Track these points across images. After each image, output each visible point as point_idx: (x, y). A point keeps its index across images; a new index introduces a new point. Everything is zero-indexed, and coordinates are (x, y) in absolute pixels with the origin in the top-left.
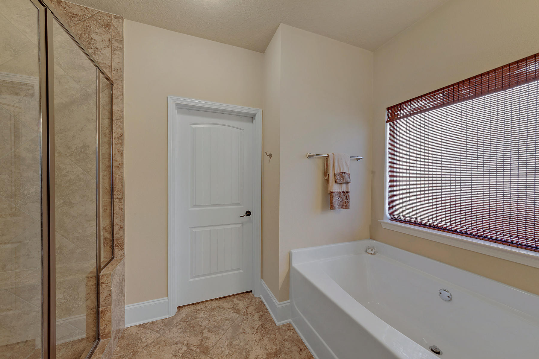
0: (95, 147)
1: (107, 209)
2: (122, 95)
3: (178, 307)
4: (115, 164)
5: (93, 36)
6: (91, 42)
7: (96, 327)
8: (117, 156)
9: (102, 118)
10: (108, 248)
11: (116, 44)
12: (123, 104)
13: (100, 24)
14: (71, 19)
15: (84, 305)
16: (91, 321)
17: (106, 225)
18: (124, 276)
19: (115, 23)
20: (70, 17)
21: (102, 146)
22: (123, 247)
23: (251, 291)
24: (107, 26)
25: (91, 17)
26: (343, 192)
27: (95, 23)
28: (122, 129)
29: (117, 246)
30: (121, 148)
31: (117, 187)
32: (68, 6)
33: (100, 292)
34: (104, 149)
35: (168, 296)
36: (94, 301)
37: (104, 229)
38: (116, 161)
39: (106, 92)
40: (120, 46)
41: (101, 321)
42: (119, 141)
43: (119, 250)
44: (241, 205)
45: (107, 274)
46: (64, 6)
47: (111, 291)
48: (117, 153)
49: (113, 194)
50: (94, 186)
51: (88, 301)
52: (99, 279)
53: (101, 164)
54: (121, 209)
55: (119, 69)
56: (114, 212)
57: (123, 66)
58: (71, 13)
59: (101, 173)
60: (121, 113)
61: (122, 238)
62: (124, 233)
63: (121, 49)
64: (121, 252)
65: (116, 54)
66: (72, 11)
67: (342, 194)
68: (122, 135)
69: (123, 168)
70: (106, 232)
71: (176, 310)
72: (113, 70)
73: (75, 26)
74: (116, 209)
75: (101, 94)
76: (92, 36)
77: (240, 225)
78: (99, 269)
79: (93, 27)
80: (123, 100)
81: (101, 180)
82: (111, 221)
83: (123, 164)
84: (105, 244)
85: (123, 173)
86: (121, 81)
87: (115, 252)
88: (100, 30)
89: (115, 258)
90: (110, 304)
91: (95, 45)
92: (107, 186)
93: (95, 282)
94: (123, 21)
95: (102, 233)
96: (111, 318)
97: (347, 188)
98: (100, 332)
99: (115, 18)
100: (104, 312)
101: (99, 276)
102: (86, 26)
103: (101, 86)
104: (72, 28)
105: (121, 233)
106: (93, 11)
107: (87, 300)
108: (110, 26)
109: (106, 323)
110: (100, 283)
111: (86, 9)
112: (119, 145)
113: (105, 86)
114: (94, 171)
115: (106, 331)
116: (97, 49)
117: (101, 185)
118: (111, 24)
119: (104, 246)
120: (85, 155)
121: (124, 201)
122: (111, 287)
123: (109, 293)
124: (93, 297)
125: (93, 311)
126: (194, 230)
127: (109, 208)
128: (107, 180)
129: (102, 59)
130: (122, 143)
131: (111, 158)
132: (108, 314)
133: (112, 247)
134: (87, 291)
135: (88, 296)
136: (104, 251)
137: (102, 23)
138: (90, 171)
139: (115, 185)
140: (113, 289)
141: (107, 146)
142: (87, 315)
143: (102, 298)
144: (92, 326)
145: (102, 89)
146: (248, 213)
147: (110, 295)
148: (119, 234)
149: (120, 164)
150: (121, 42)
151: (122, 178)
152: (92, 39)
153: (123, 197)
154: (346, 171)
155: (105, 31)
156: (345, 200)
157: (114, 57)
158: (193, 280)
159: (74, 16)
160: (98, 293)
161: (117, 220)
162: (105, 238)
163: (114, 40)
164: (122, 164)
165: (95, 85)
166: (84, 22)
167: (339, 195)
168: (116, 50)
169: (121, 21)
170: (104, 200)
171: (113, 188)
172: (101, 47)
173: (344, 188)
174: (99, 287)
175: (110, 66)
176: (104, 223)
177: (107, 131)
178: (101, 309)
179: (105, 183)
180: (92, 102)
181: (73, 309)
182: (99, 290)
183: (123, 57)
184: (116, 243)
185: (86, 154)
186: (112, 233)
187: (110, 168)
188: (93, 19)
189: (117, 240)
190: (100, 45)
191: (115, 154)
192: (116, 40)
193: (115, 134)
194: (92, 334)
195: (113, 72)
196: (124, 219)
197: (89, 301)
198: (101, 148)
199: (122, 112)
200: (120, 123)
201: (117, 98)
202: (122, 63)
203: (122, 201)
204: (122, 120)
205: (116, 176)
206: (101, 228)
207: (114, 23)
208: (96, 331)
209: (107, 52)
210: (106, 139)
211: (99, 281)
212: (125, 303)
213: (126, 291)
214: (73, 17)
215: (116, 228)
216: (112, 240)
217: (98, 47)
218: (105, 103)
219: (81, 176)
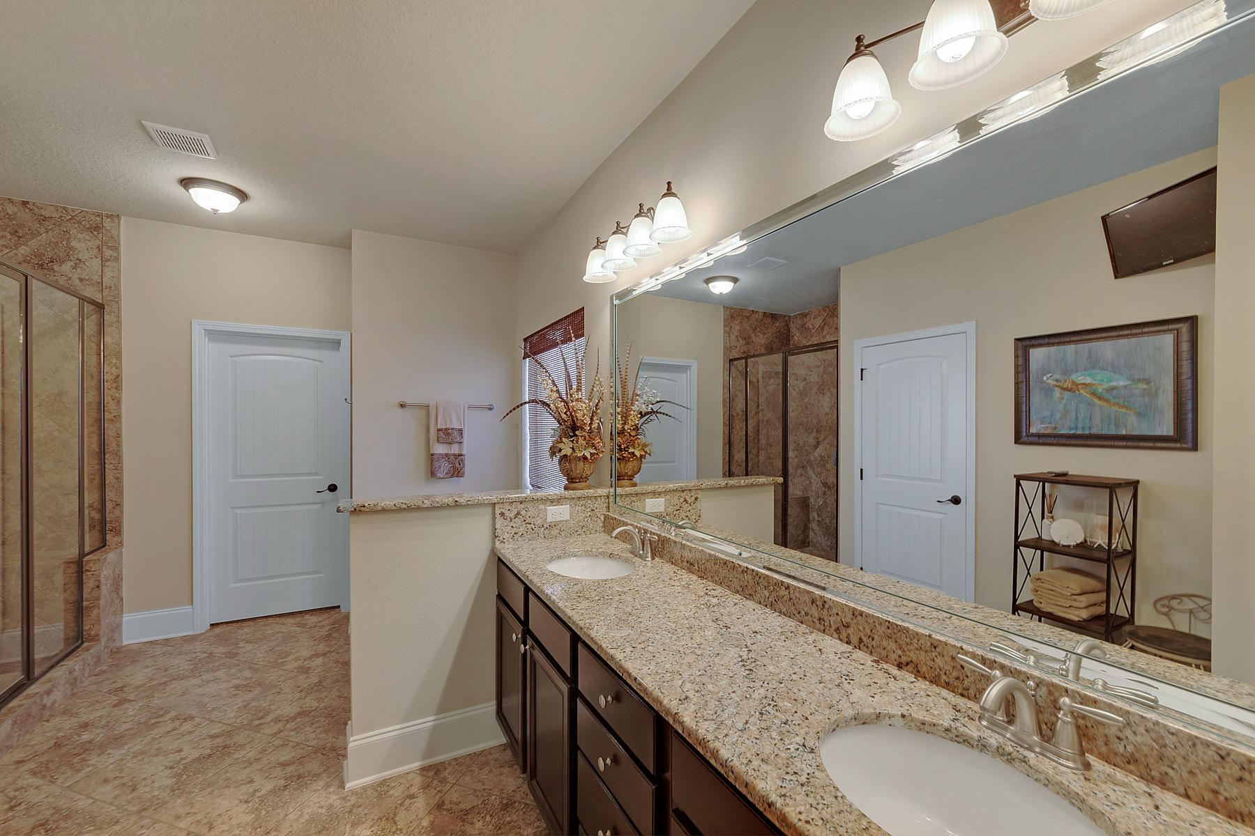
0: (75, 393)
1: (94, 479)
2: (119, 321)
3: (211, 625)
4: (108, 416)
5: (74, 244)
6: (71, 252)
7: (78, 626)
8: (111, 405)
9: (87, 354)
10: (96, 533)
11: (108, 253)
12: (120, 332)
13: (84, 226)
14: (41, 224)
15: (62, 598)
16: (71, 617)
17: (94, 500)
18: (121, 571)
19: (107, 223)
20: (40, 221)
21: (87, 392)
22: (120, 531)
23: (339, 607)
24: (96, 229)
25: (70, 219)
26: (454, 455)
27: (76, 226)
28: (119, 367)
29: (111, 531)
30: (117, 395)
31: (111, 446)
32: (38, 207)
33: (84, 582)
34: (90, 397)
35: (192, 604)
36: (76, 593)
37: (90, 506)
38: (110, 412)
39: (94, 317)
40: (115, 254)
41: (85, 619)
42: (115, 385)
43: (114, 537)
44: (319, 475)
45: (95, 560)
46: (32, 207)
47: (99, 581)
48: (111, 401)
49: (104, 458)
50: (76, 448)
51: (66, 593)
52: (82, 565)
53: (85, 416)
54: (117, 478)
55: (113, 286)
56: (107, 482)
57: (119, 282)
58: (41, 216)
59: (86, 430)
60: (117, 347)
61: (119, 521)
62: (122, 513)
63: (117, 259)
64: (117, 539)
65: (108, 266)
66: (43, 213)
67: (452, 457)
68: (118, 376)
69: (121, 422)
70: (93, 510)
71: (208, 627)
72: (104, 287)
73: (47, 232)
74: (110, 479)
75: (85, 321)
76: (72, 244)
77: (319, 506)
78: (82, 555)
79: (73, 232)
80: (119, 328)
81: (86, 439)
82: (101, 496)
83: (119, 416)
84: (92, 527)
85: (120, 428)
86: (117, 302)
87: (107, 538)
88: (84, 235)
89: (107, 547)
90: (98, 599)
91: (76, 256)
92: (95, 446)
93: (76, 569)
94: (119, 220)
95: (86, 512)
96: (99, 617)
97: (461, 449)
98: (84, 633)
99: (108, 216)
100: (90, 608)
101: (82, 562)
102: (64, 231)
103: (85, 310)
104: (43, 235)
105: (117, 512)
106: (73, 211)
107: (65, 591)
108: (100, 228)
109: (92, 622)
110: (84, 570)
111: (64, 208)
112: (114, 390)
113: (92, 310)
114: (75, 426)
115: (93, 633)
116: (80, 260)
117: (85, 445)
118: (101, 225)
119: (90, 530)
120: (61, 404)
121: (122, 467)
122: (99, 576)
123: (97, 583)
124: (73, 588)
125: (74, 606)
126: (238, 511)
127: (97, 478)
128: (95, 439)
129: (87, 274)
130: (118, 388)
131: (101, 407)
132: (95, 611)
133: (103, 533)
134: (65, 579)
135: (67, 586)
136: (90, 537)
137: (88, 226)
138: (70, 426)
139: (108, 445)
140: (103, 581)
141: (95, 392)
142: (65, 611)
143: (86, 591)
144: (72, 625)
145: (87, 315)
146: (333, 488)
147: (98, 587)
148: (113, 513)
149: (115, 416)
150: (117, 249)
151: (119, 435)
152: (72, 248)
153: (120, 461)
154: (456, 426)
155: (92, 235)
156: (457, 465)
157: (106, 270)
158: (236, 585)
159: (45, 219)
160: (80, 583)
161: (110, 494)
162: (92, 519)
163: (105, 247)
164: (118, 418)
165: (77, 309)
166: (60, 225)
167: (447, 459)
168: (109, 260)
169: (117, 221)
170: (90, 466)
171: (104, 449)
172: (85, 257)
173: (455, 449)
174: (82, 576)
175: (98, 283)
176: (91, 497)
177: (95, 371)
178: (85, 603)
179: (91, 443)
180: (73, 332)
181: (46, 602)
182: (82, 579)
183: (119, 271)
184: (108, 526)
185: (63, 403)
186: (102, 510)
187: (100, 422)
188: (74, 221)
189: (111, 522)
190: (84, 256)
191: (107, 403)
192: (109, 247)
193: (109, 374)
194: (72, 634)
195: (104, 290)
196: (122, 494)
197: (68, 592)
198: (85, 395)
199: (119, 344)
200: (114, 360)
201: (111, 325)
202: (119, 278)
203: (118, 467)
204: (118, 355)
205: (110, 431)
206: (86, 505)
207: (105, 225)
208: (79, 631)
209: (96, 264)
210: (94, 383)
211: (82, 568)
212: (122, 610)
213: (125, 593)
214: (43, 220)
215: (109, 506)
216: (103, 522)
217: (80, 258)
218: (92, 333)
219: (55, 433)
